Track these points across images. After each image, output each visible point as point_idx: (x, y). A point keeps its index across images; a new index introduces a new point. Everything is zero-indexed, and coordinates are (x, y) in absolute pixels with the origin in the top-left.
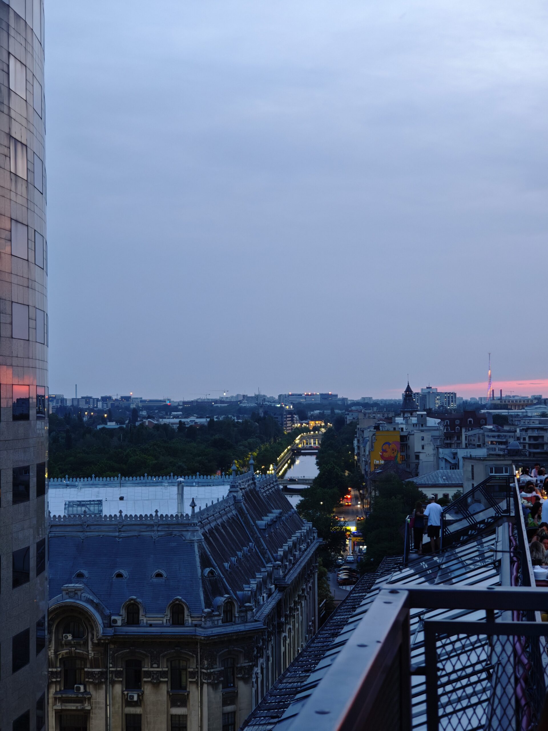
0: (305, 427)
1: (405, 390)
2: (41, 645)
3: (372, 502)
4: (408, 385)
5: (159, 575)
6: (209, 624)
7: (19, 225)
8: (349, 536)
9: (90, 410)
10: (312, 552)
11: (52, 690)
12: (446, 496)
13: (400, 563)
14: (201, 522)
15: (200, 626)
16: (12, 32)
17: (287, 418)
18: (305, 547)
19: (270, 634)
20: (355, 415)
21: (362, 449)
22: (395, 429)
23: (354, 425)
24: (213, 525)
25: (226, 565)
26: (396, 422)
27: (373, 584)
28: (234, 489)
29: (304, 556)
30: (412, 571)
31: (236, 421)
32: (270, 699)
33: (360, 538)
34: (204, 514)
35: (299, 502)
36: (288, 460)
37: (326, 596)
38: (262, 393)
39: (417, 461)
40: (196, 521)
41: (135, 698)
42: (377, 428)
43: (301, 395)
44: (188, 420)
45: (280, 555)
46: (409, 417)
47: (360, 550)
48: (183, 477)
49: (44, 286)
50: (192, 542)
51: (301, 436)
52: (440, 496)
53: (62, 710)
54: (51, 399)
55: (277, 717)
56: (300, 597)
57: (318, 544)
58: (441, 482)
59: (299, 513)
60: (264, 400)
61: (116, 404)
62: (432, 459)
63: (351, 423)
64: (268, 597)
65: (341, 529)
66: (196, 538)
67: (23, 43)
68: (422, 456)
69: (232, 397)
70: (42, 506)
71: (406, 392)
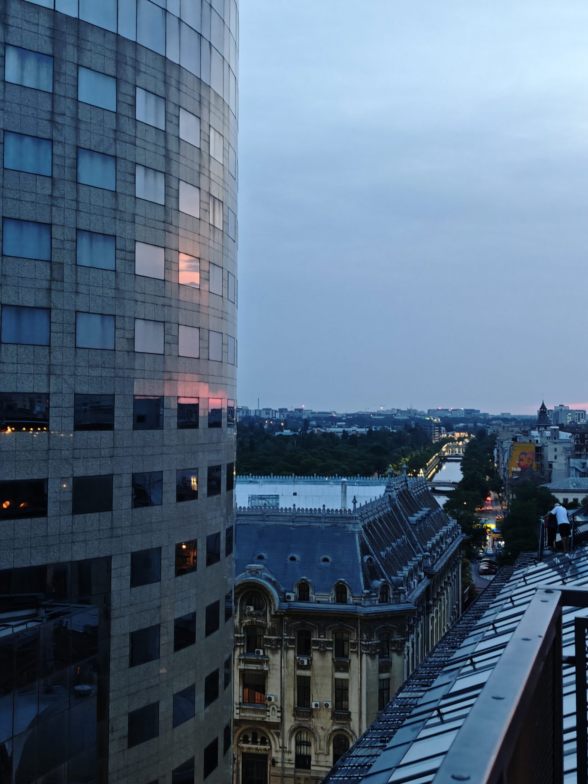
0: (451, 437)
1: (540, 407)
2: (229, 614)
3: (510, 504)
4: (543, 403)
5: (326, 560)
6: (368, 603)
7: (216, 267)
8: (490, 532)
9: (270, 420)
10: (456, 545)
11: (237, 653)
12: (576, 500)
13: (534, 558)
14: (361, 516)
15: (359, 604)
16: (213, 109)
17: (435, 429)
18: (451, 541)
19: (420, 614)
20: (495, 428)
21: (502, 459)
22: (530, 441)
23: (494, 436)
24: (371, 519)
25: (382, 553)
26: (532, 435)
27: (511, 575)
28: (389, 489)
29: (450, 548)
30: (546, 566)
31: (391, 431)
32: (421, 670)
33: (499, 535)
34: (362, 510)
35: (446, 502)
36: (436, 465)
37: (469, 584)
38: (414, 408)
39: (550, 469)
40: (357, 515)
41: (306, 663)
42: (515, 439)
43: (447, 410)
44: (351, 429)
45: (429, 547)
46: (544, 431)
47: (499, 545)
48: (346, 477)
49: (234, 317)
50: (353, 533)
51: (448, 445)
52: (570, 500)
53: (245, 670)
54: (239, 410)
55: (427, 686)
56: (446, 583)
57: (462, 539)
58: (572, 488)
59: (445, 511)
60: (416, 414)
61: (291, 415)
62: (563, 468)
63: (492, 435)
64: (419, 582)
65: (482, 526)
66: (357, 530)
67: (221, 117)
68: (554, 464)
69: (388, 410)
70: (230, 498)
71: (541, 409)
